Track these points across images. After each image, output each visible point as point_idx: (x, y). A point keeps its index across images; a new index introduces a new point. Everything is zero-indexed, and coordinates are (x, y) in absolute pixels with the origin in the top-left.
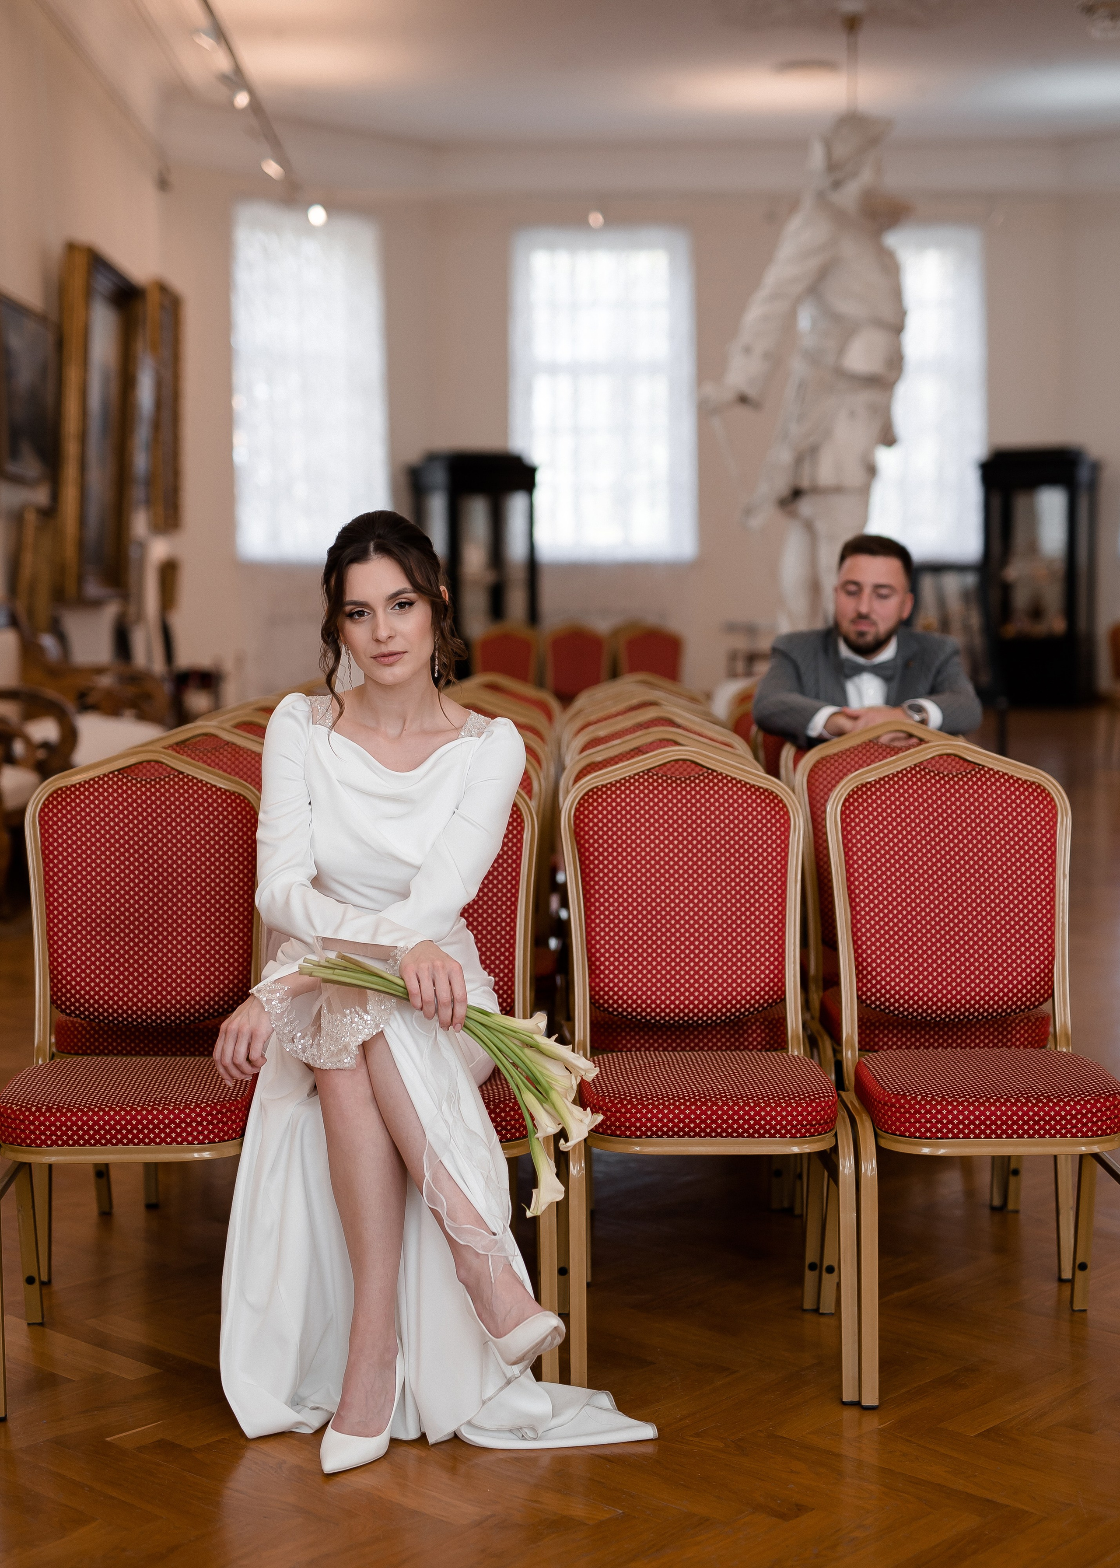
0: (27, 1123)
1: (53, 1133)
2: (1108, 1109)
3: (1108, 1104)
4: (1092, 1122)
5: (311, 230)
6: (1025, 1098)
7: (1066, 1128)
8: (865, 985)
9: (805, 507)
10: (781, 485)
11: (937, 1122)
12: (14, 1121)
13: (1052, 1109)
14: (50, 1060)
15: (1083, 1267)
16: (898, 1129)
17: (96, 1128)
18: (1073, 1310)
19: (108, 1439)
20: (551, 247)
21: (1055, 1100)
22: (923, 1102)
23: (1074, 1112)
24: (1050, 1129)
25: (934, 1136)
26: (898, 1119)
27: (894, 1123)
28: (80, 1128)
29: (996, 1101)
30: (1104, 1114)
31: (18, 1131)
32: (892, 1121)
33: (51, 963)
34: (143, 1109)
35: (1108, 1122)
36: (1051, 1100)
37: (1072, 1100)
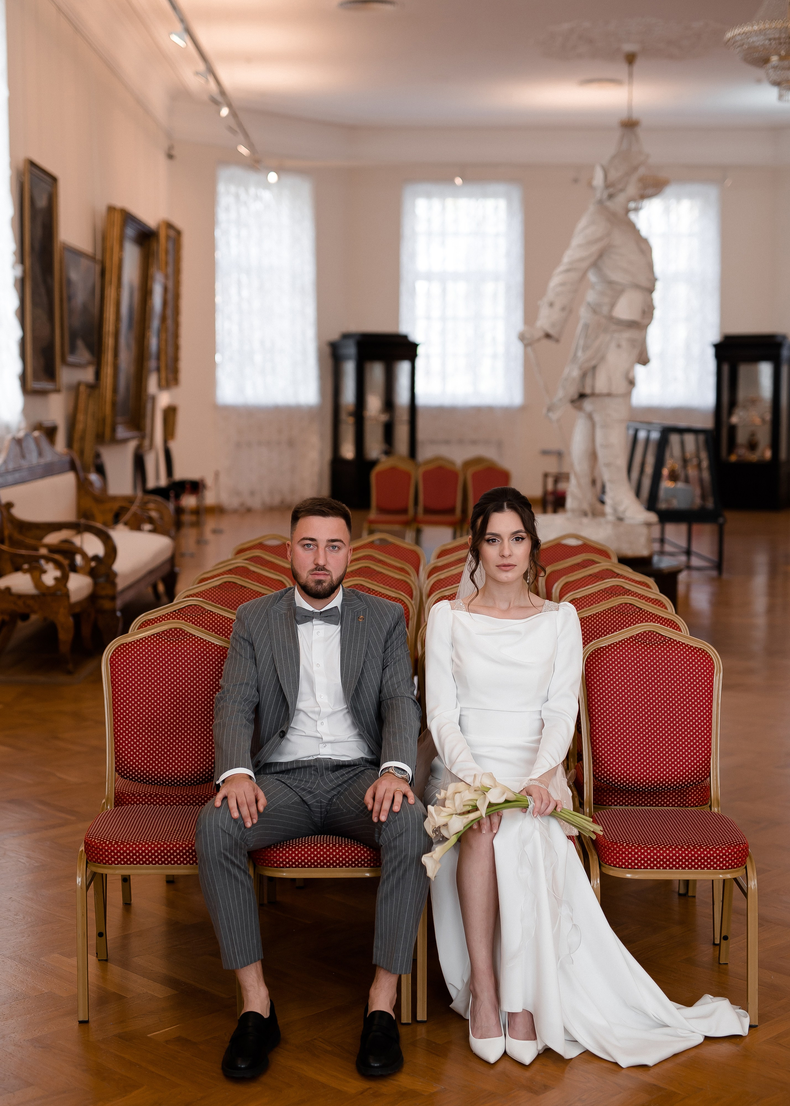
0: (104, 850)
1: (119, 857)
2: (735, 853)
3: (735, 850)
4: (726, 861)
5: (267, 186)
6: (686, 846)
7: (710, 864)
8: (598, 769)
9: (588, 405)
10: (573, 391)
11: (635, 859)
12: (96, 849)
13: (702, 853)
14: (115, 807)
15: (726, 938)
16: (612, 862)
17: (144, 854)
18: (720, 963)
19: (149, 1035)
20: (429, 196)
21: (704, 848)
22: (627, 847)
23: (715, 855)
24: (701, 865)
25: (633, 867)
26: (612, 857)
27: (610, 859)
28: (134, 854)
29: (670, 847)
30: (733, 856)
31: (99, 855)
32: (609, 857)
33: (116, 748)
34: (171, 844)
35: (736, 861)
36: (702, 848)
37: (714, 847)
